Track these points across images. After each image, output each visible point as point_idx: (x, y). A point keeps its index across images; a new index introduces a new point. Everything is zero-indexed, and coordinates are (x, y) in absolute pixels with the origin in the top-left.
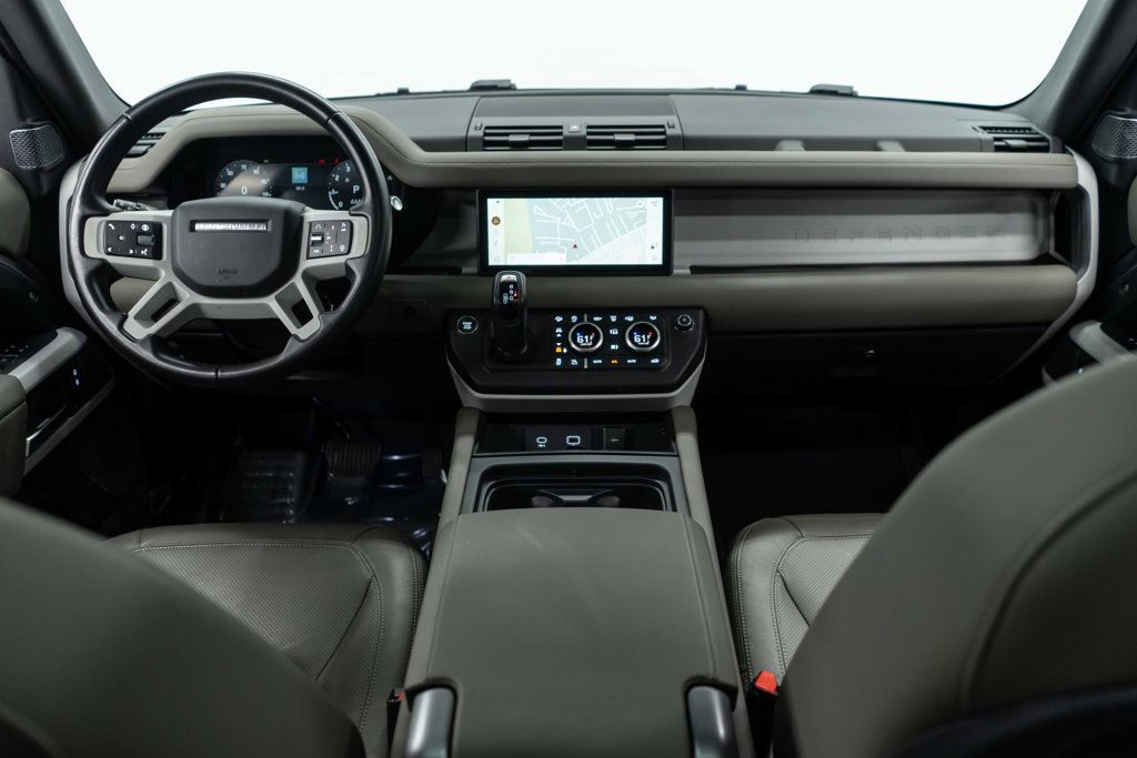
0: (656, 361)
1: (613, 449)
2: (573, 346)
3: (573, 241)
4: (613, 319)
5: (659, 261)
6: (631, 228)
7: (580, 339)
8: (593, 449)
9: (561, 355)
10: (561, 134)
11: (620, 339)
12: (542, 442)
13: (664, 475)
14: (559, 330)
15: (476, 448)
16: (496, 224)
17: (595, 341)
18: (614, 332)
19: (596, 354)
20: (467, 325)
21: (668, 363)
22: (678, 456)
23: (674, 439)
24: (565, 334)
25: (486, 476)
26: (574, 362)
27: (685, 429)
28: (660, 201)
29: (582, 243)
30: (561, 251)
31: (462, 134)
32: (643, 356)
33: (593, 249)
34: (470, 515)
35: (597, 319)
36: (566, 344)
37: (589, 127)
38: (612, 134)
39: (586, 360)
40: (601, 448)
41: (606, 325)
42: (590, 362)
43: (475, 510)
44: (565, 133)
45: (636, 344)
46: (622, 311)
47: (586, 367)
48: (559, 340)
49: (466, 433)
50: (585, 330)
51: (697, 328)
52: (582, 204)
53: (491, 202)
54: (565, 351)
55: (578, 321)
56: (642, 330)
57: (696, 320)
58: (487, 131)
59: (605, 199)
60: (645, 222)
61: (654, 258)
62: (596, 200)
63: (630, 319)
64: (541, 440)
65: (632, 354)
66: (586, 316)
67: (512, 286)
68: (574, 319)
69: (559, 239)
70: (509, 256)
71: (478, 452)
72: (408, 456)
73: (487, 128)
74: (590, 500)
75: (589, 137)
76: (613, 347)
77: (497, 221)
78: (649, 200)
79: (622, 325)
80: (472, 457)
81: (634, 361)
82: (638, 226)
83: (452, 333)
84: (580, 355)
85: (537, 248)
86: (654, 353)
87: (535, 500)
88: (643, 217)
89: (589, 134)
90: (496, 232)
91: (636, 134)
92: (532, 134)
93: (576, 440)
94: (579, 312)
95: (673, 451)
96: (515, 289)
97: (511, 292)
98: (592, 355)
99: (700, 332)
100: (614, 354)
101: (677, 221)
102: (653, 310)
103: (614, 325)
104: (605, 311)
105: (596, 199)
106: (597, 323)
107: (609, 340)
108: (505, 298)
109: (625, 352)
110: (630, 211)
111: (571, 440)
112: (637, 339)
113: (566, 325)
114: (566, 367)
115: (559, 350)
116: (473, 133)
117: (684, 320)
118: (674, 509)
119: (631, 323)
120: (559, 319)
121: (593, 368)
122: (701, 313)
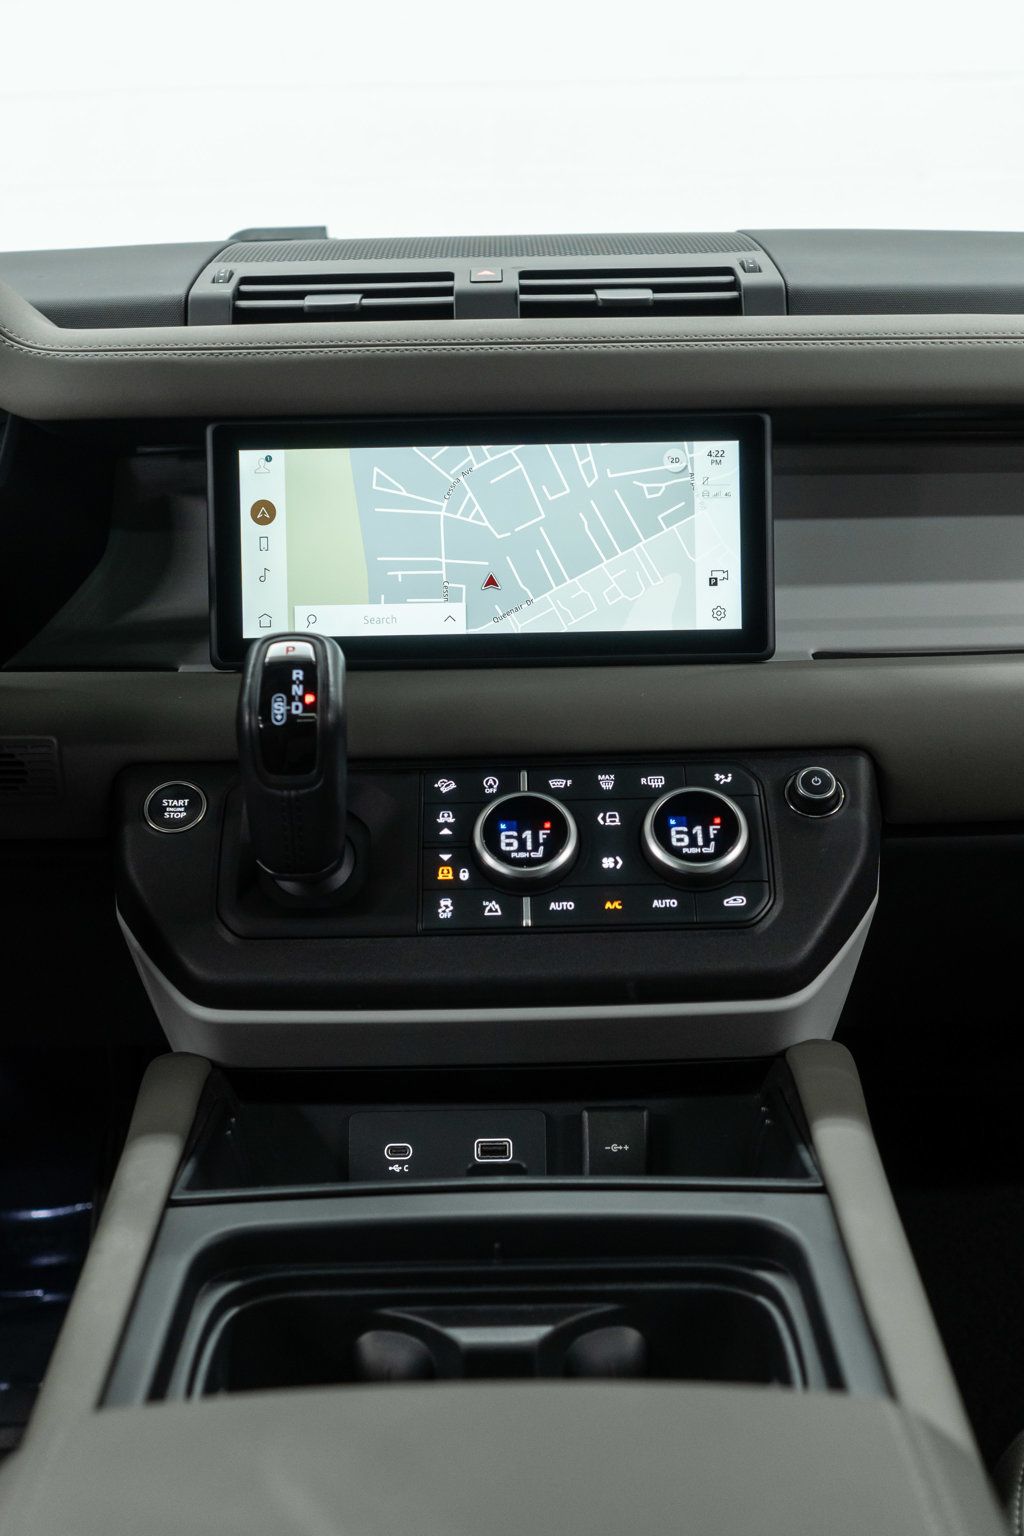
0: (736, 901)
1: (612, 1170)
2: (489, 860)
3: (484, 566)
4: (607, 782)
5: (733, 621)
6: (650, 529)
7: (508, 841)
8: (551, 1172)
9: (452, 889)
10: (448, 291)
11: (630, 842)
12: (398, 1156)
13: (787, 1255)
14: (446, 817)
15: (188, 1170)
16: (264, 521)
17: (553, 847)
18: (610, 819)
19: (557, 884)
20: (176, 809)
21: (771, 909)
22: (823, 1190)
23: (808, 1140)
24: (464, 828)
25: (206, 1269)
26: (492, 908)
27: (838, 1108)
28: (731, 449)
29: (511, 572)
30: (448, 596)
31: (177, 291)
32: (699, 887)
33: (541, 587)
34: (134, 1416)
35: (557, 783)
36: (466, 855)
37: (523, 275)
38: (590, 289)
39: (527, 902)
40: (580, 1172)
41: (586, 801)
42: (539, 910)
43: (158, 1391)
44: (460, 284)
45: (675, 852)
46: (630, 760)
47: (527, 922)
48: (445, 844)
49: (158, 1129)
50: (525, 814)
51: (853, 802)
52: (510, 462)
53: (249, 460)
54: (464, 876)
55: (501, 791)
56: (696, 810)
57: (848, 781)
58: (244, 288)
59: (574, 448)
60: (689, 510)
61: (719, 612)
62: (551, 453)
63: (657, 782)
64: (395, 1151)
65: (668, 881)
66: (524, 775)
67: (298, 674)
68: (491, 784)
69: (444, 560)
70: (301, 612)
71: (191, 1186)
72: (61, 1212)
73: (245, 281)
74: (546, 1343)
75: (523, 297)
76: (608, 863)
77: (265, 512)
78: (702, 448)
79: (632, 801)
80: (170, 1203)
81: (673, 903)
82: (669, 522)
83: (129, 833)
84: (508, 890)
85: (383, 590)
86: (730, 879)
87: (372, 1345)
88: (683, 498)
89: (525, 290)
90: (264, 546)
91: (656, 288)
92: (367, 294)
93: (501, 1151)
94: (506, 764)
95: (804, 1174)
96: (310, 685)
97: (297, 690)
98: (544, 888)
99: (863, 816)
100: (612, 884)
101: (782, 533)
102: (724, 756)
103: (607, 801)
104: (582, 762)
105: (548, 448)
106: (557, 793)
107: (593, 842)
108: (279, 708)
109: (646, 875)
110: (644, 478)
111: (487, 1151)
112: (678, 836)
113: (467, 803)
114: (469, 924)
115: (445, 874)
116: (204, 288)
117: (816, 781)
118: (835, 1380)
119: (659, 792)
120: (446, 786)
121: (547, 923)
122: (863, 765)
